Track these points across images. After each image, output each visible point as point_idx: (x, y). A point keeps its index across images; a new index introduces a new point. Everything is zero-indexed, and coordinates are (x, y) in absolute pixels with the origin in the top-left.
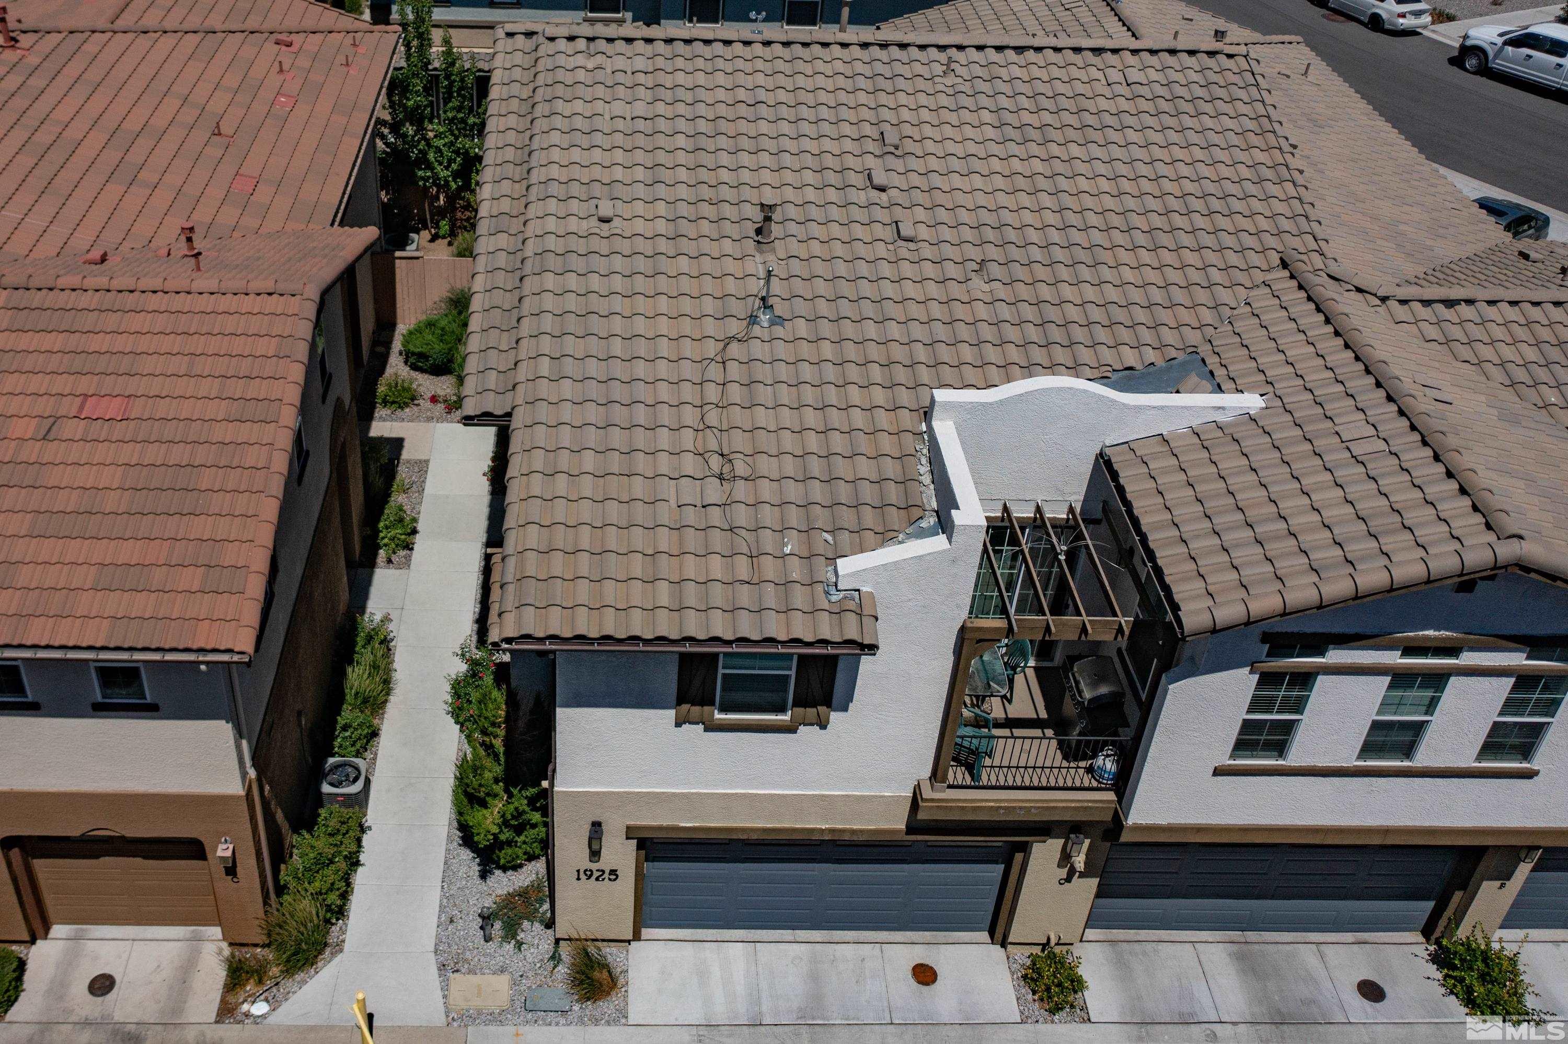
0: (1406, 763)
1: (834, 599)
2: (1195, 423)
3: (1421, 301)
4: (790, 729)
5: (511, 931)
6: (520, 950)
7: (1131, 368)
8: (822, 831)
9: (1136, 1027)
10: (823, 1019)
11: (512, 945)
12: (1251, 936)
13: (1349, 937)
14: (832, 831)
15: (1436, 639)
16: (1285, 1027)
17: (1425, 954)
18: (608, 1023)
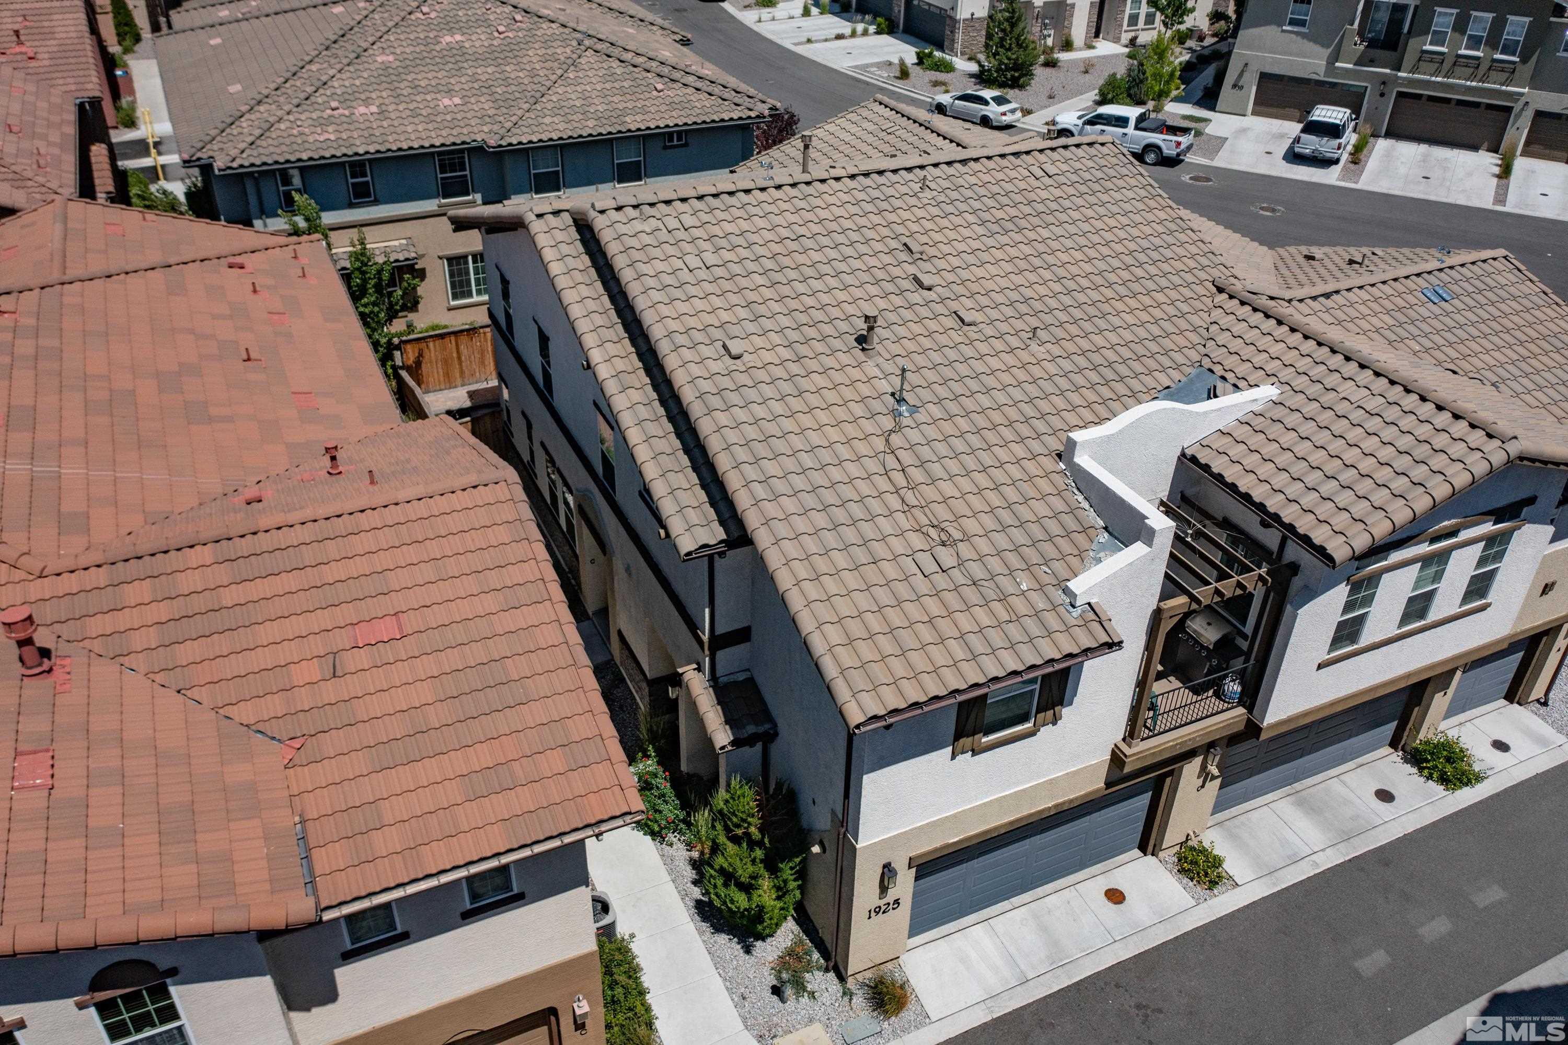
0: (1423, 622)
1: (1074, 614)
2: (1239, 415)
3: (1310, 298)
4: (1032, 734)
5: (800, 986)
6: (814, 998)
7: (1168, 387)
8: (1050, 808)
9: (1268, 877)
10: (1067, 957)
11: (806, 997)
12: (1297, 786)
13: (1351, 765)
14: (1056, 806)
15: (1451, 526)
16: (1352, 840)
17: (1399, 759)
18: (917, 1028)
